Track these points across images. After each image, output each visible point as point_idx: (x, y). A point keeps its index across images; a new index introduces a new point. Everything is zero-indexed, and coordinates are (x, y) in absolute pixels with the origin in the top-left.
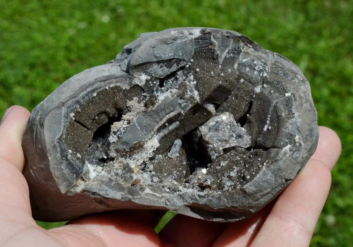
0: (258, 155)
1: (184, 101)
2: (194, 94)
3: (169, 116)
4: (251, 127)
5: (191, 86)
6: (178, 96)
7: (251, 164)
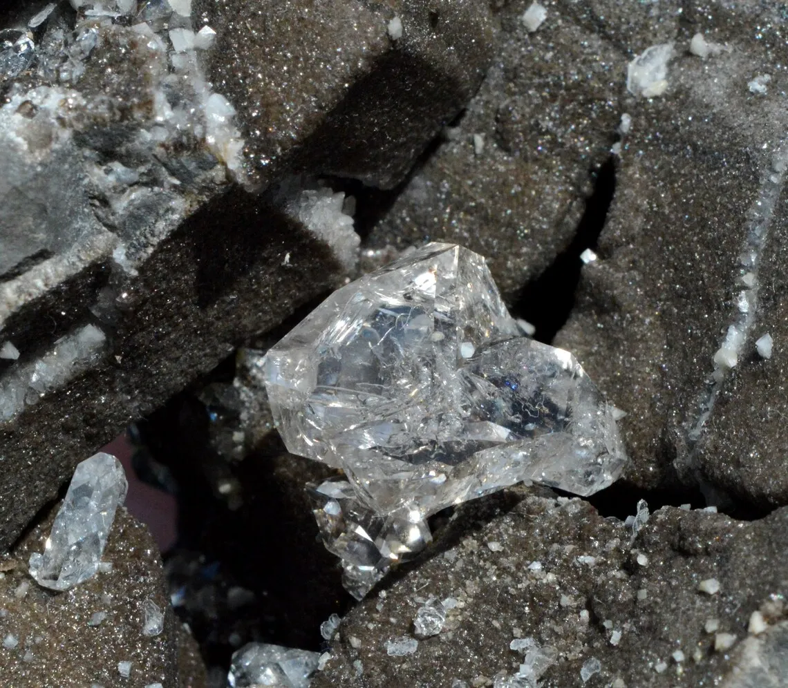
0: (696, 554)
1: (133, 176)
2: (200, 119)
3: (20, 291)
4: (617, 342)
5: (176, 61)
6: (79, 140)
7: (644, 619)
